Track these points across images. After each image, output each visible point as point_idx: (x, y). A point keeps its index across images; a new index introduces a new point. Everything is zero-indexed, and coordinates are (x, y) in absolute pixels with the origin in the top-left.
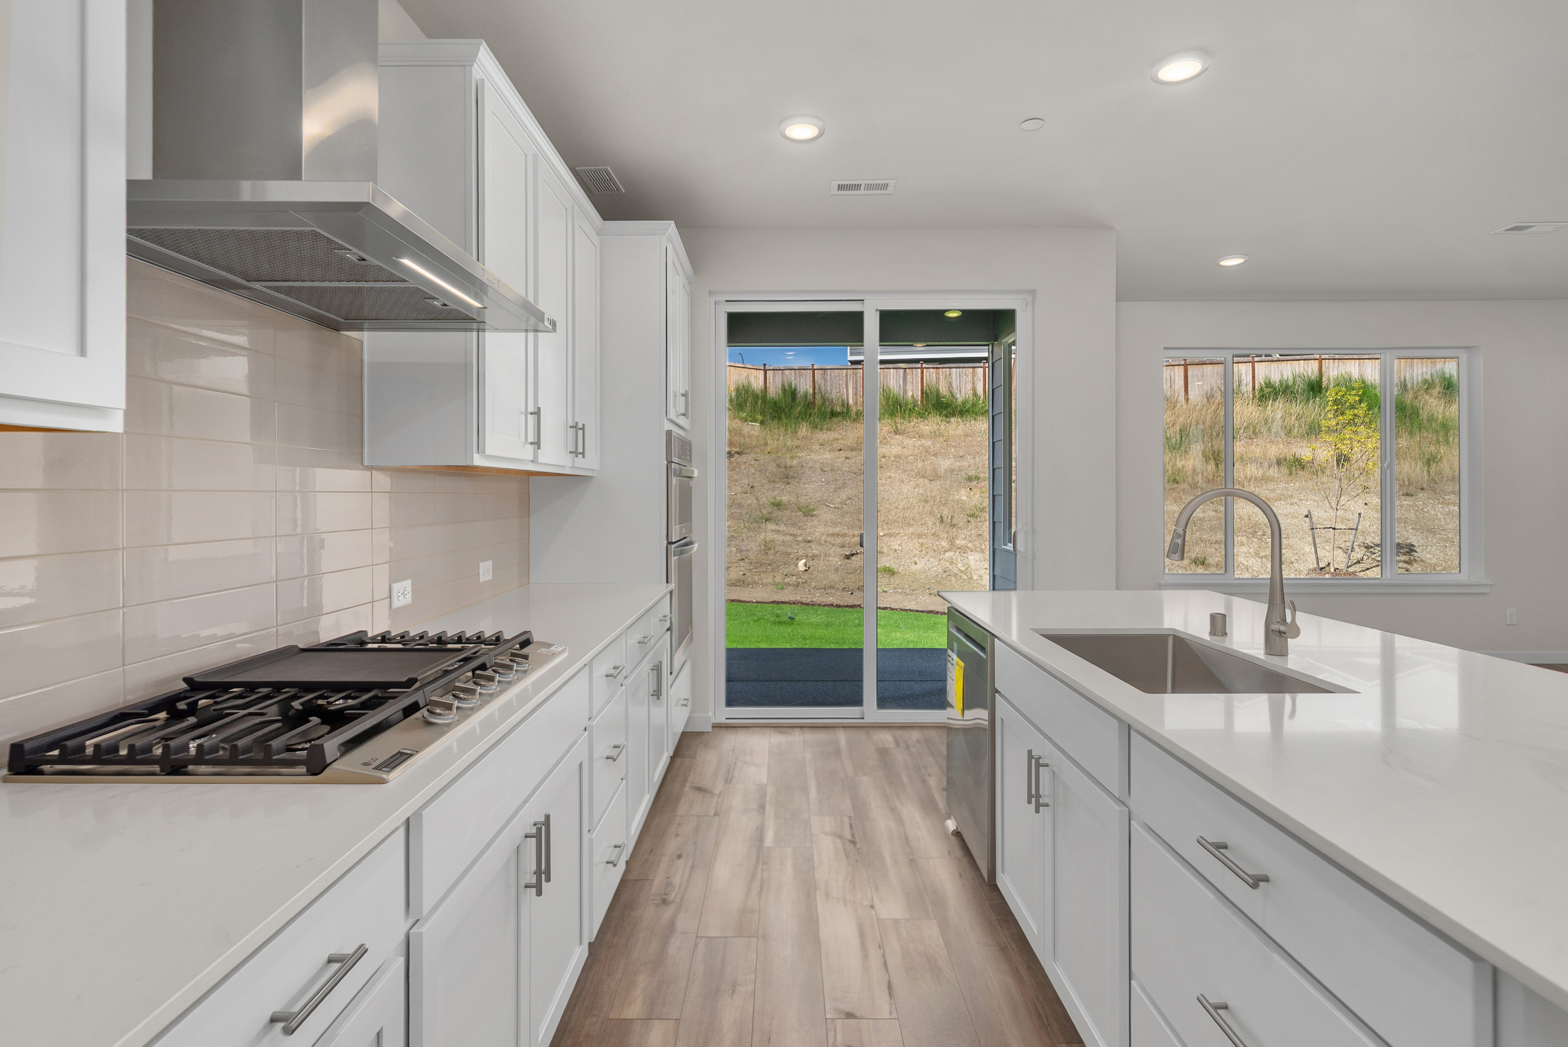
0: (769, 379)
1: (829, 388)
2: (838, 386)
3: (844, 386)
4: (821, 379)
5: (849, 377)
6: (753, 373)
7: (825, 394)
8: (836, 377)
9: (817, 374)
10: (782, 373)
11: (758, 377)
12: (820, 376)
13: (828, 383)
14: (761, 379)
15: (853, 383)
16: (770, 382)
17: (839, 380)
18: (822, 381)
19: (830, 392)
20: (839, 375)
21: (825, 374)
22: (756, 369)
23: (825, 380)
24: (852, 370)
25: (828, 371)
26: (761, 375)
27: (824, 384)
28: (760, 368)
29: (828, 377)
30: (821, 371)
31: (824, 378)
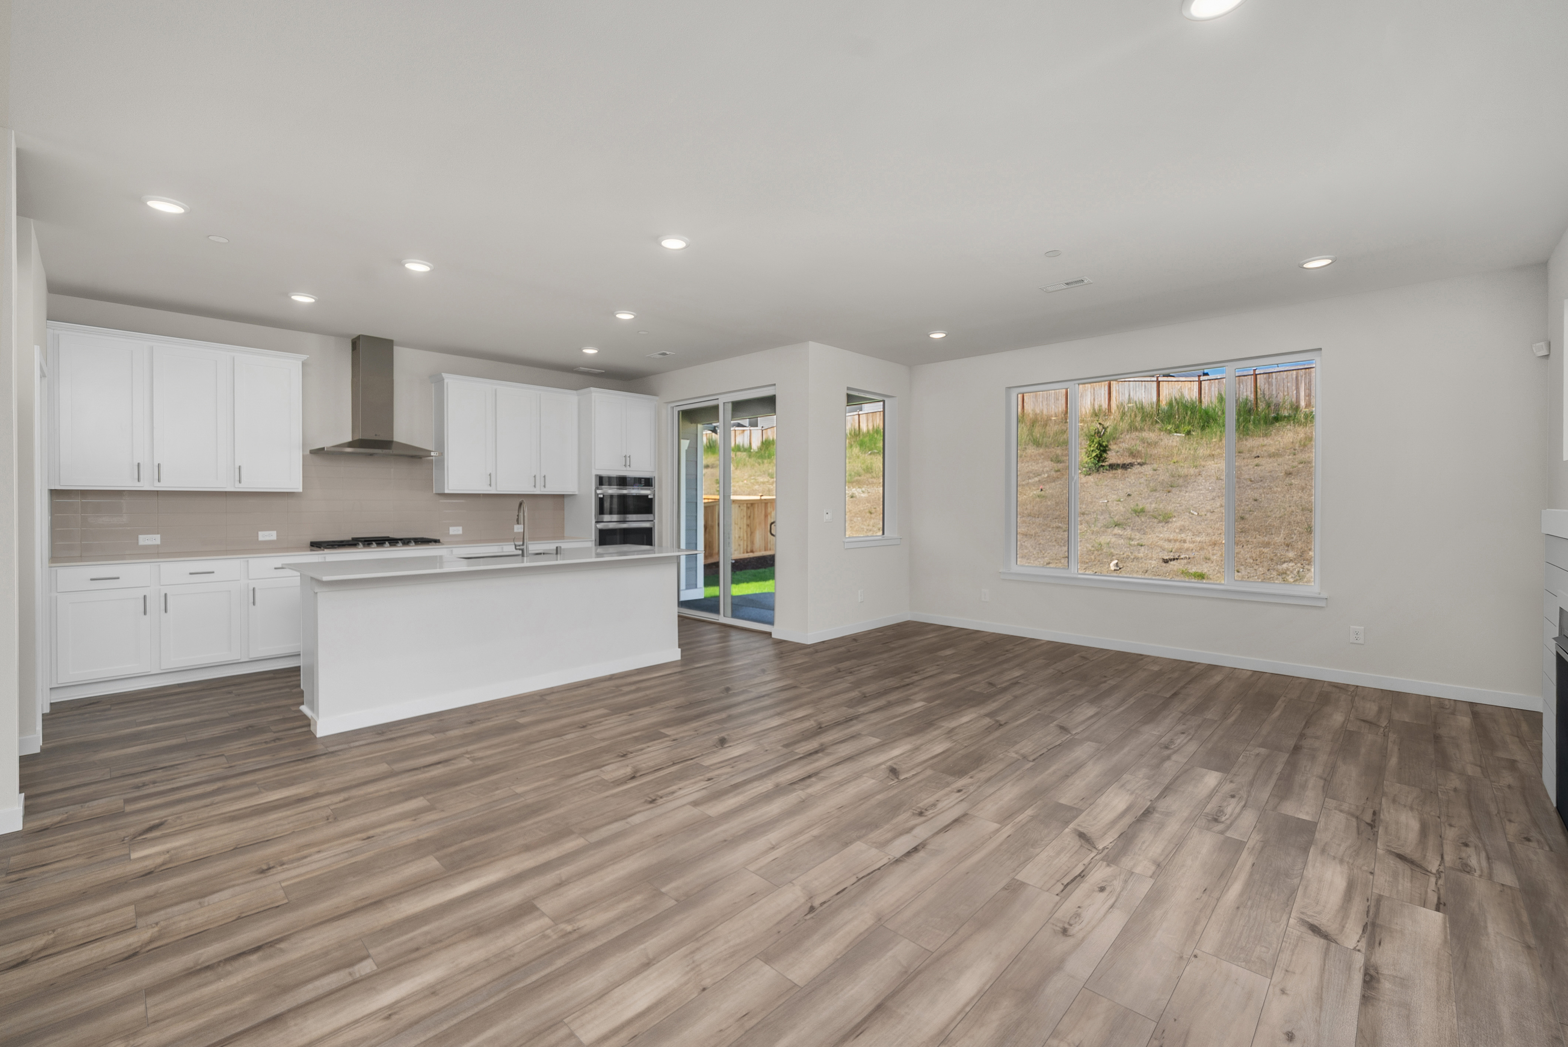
0: (1205, 389)
1: (1274, 392)
2: (1286, 389)
3: (1294, 388)
4: (1265, 384)
5: (1299, 378)
6: (1186, 385)
7: (1269, 399)
8: (1284, 379)
9: (1260, 379)
10: (1219, 382)
11: (1192, 388)
12: (1263, 381)
13: (1274, 387)
14: (1195, 390)
15: (1305, 384)
16: (1205, 393)
17: (1288, 382)
18: (1267, 386)
19: (1275, 396)
20: (1287, 377)
21: (1269, 378)
22: (1191, 381)
23: (1270, 384)
24: (1303, 370)
25: (1274, 374)
26: (1195, 386)
27: (1269, 388)
28: (1194, 380)
29: (1274, 380)
30: (1265, 375)
31: (1268, 382)
